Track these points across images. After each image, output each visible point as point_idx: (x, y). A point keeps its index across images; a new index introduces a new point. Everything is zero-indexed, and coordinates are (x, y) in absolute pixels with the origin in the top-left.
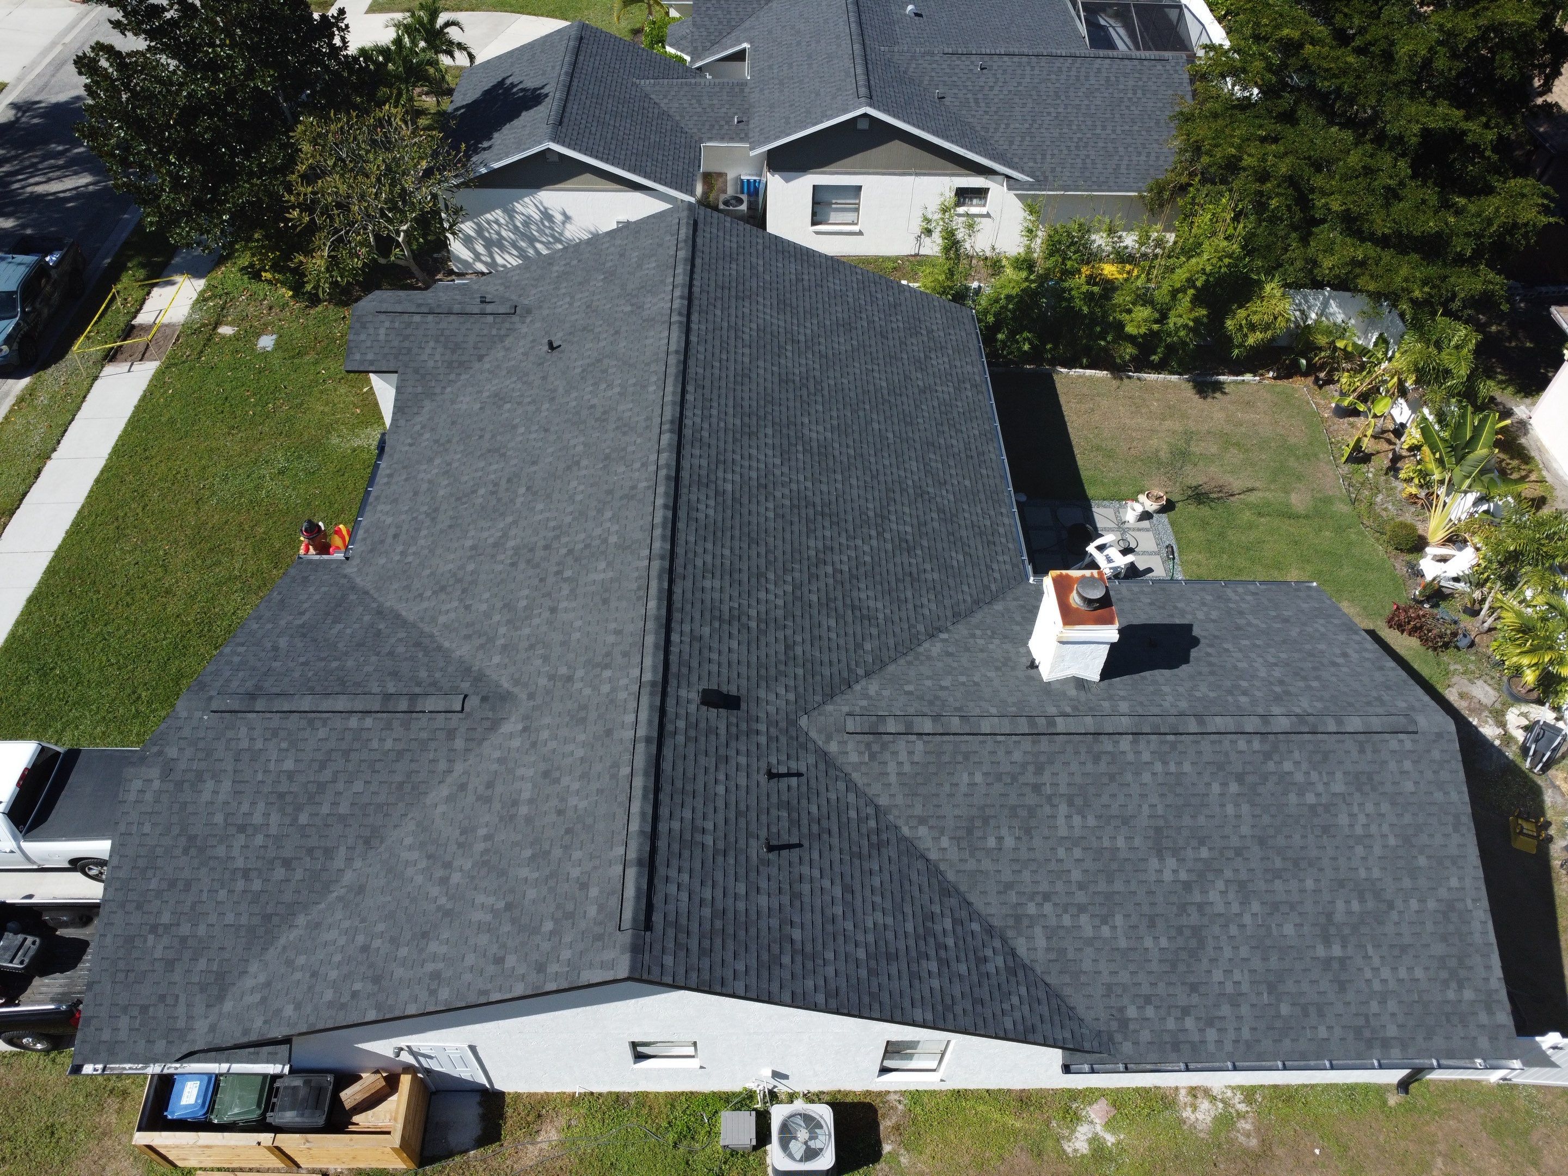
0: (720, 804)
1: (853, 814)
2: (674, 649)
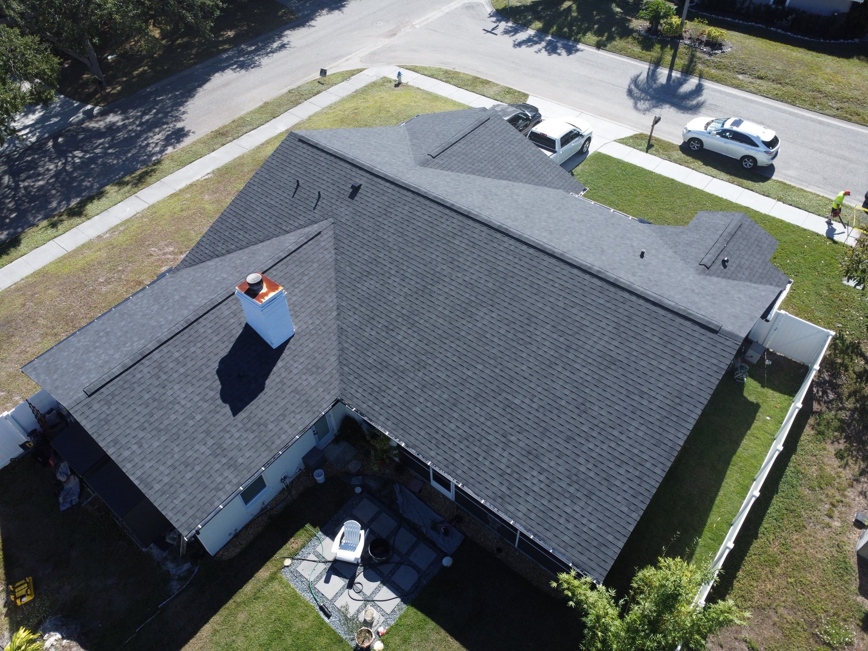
0: (320, 176)
1: (291, 222)
2: (382, 182)
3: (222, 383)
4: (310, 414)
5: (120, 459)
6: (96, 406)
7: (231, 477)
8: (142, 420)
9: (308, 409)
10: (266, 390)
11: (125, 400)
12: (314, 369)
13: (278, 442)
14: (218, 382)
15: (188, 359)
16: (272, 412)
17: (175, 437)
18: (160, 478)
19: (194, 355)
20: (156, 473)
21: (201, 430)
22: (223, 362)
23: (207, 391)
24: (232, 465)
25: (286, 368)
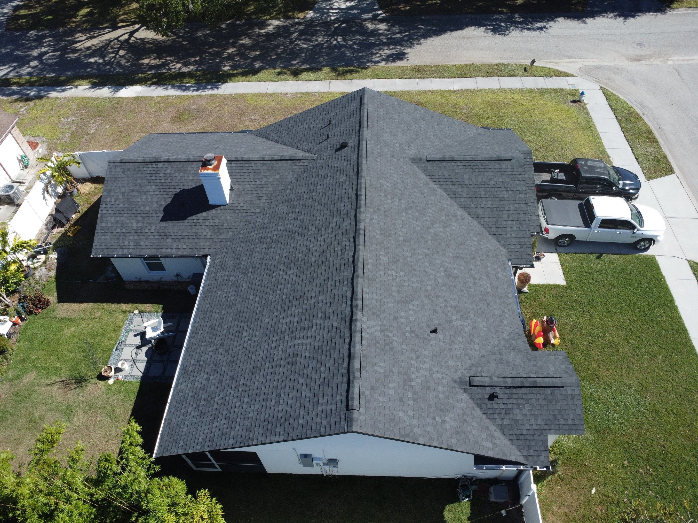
0: (342, 126)
1: (304, 144)
2: (356, 152)
3: (172, 201)
4: (191, 250)
5: (104, 200)
6: (118, 169)
7: (132, 247)
8: (127, 191)
9: (193, 247)
10: (185, 221)
11: (130, 176)
12: (216, 231)
13: (164, 250)
14: (170, 200)
15: (171, 178)
16: (176, 234)
17: (131, 209)
18: (108, 221)
19: (175, 178)
20: (109, 218)
21: (143, 215)
22: (183, 191)
23: (163, 200)
24: (137, 243)
25: (205, 219)
